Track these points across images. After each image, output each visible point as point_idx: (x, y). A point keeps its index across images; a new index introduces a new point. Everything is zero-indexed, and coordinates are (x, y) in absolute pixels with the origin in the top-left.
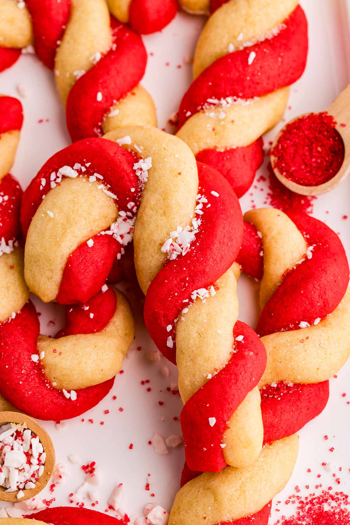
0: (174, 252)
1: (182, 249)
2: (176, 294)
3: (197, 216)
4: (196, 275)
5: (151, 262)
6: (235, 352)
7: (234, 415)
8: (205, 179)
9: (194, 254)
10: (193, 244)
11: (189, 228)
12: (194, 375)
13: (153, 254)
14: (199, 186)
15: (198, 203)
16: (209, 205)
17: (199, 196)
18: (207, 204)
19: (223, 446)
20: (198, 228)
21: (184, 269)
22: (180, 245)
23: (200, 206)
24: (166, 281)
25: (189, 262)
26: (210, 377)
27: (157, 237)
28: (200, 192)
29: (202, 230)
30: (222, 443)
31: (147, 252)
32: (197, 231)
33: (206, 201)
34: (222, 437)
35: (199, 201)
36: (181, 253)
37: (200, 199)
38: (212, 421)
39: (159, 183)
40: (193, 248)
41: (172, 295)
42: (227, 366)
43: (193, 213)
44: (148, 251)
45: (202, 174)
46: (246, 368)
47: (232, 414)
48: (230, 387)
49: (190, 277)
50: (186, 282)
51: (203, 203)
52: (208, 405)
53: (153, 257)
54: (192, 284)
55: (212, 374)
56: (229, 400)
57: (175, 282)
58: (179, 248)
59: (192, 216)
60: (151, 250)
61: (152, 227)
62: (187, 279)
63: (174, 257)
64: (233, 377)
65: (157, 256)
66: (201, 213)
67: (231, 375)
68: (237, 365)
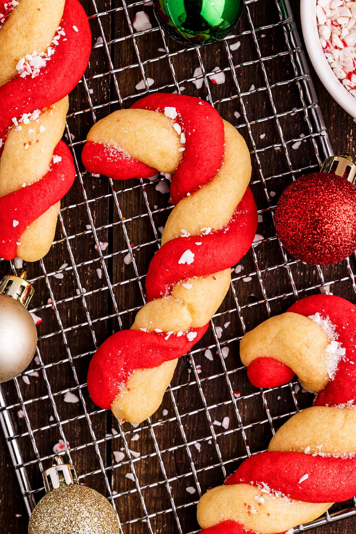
0: (25, 72)
1: (33, 71)
2: (17, 108)
3: (53, 46)
4: (38, 98)
5: (3, 71)
6: (51, 171)
7: (34, 222)
8: (69, 13)
9: (41, 80)
10: (42, 69)
11: (43, 54)
12: (12, 179)
13: (8, 65)
14: (62, 18)
15: (56, 34)
16: (65, 39)
17: (60, 28)
18: (64, 37)
19: (18, 244)
20: (51, 56)
21: (29, 90)
22: (32, 67)
23: (58, 37)
24: (11, 95)
25: (34, 85)
26: (24, 185)
27: (15, 53)
28: (61, 25)
29: (53, 60)
30: (18, 242)
31: (2, 62)
32: (49, 59)
33: (64, 34)
34: (20, 237)
35: (59, 32)
36: (31, 75)
37: (59, 30)
38: (16, 223)
39: (29, 9)
40: (42, 74)
41: (13, 107)
42: (40, 181)
43: (50, 42)
44: (4, 61)
45: (68, 7)
46: (55, 187)
47: (33, 221)
48: (38, 200)
49: (32, 97)
50: (27, 101)
51: (61, 35)
52: (16, 210)
53: (6, 67)
54: (32, 104)
55: (27, 184)
56: (34, 211)
57: (19, 98)
58: (30, 70)
59: (48, 45)
60: (6, 62)
61: (13, 44)
62: (29, 99)
63: (23, 75)
64: (43, 192)
65: (9, 68)
66: (57, 43)
67: (41, 190)
68: (48, 183)
